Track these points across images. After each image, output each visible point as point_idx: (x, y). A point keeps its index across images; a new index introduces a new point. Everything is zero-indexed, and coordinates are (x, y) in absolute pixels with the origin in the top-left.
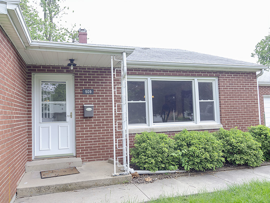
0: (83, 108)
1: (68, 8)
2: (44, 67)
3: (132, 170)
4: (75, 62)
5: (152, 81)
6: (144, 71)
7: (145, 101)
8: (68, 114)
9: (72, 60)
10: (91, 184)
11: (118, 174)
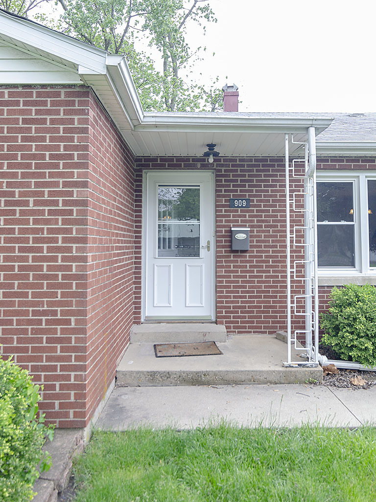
0: (231, 234)
1: (205, 49)
2: (164, 159)
3: (324, 359)
4: (216, 149)
5: (368, 180)
6: (353, 161)
7: (353, 221)
8: (203, 243)
9: (211, 146)
10: (243, 377)
11: (295, 363)
